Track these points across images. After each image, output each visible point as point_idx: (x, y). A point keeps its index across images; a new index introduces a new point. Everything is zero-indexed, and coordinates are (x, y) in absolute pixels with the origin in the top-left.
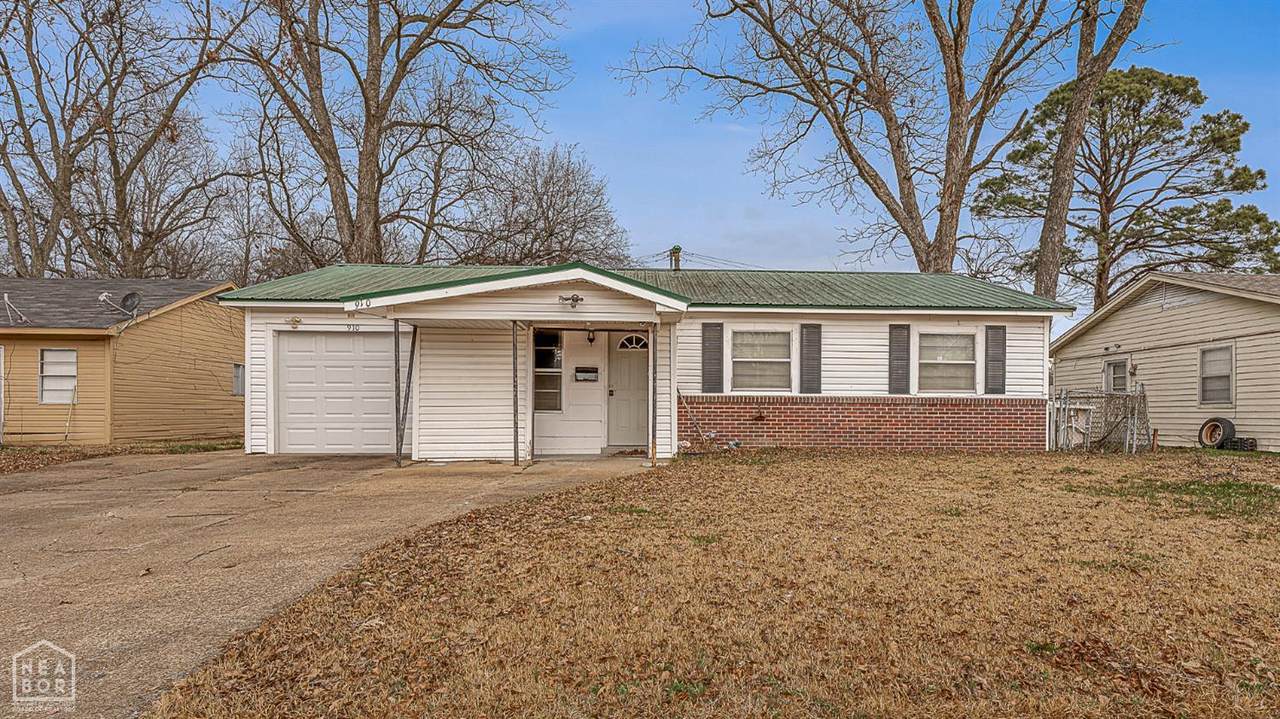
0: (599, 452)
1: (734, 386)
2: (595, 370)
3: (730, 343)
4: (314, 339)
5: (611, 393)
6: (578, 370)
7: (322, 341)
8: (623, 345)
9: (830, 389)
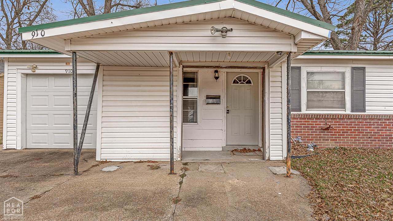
0: (221, 149)
1: (308, 107)
2: (218, 97)
3: (306, 80)
4: (47, 79)
5: (228, 112)
6: (208, 97)
7: (52, 81)
8: (235, 82)
9: (371, 109)
